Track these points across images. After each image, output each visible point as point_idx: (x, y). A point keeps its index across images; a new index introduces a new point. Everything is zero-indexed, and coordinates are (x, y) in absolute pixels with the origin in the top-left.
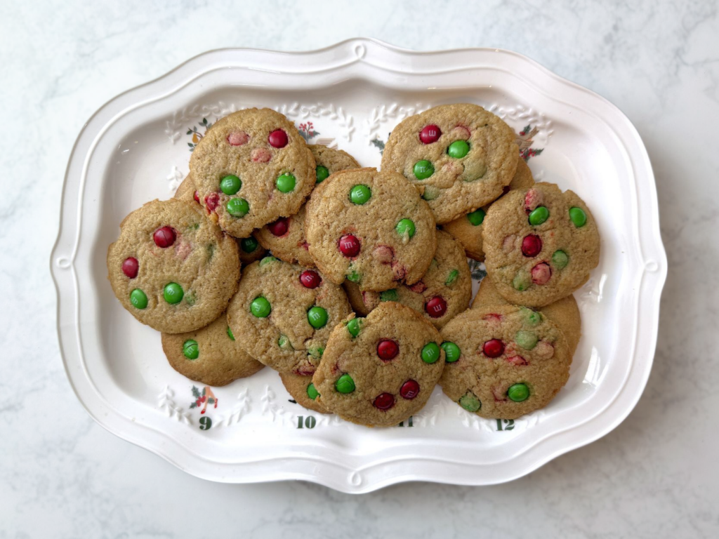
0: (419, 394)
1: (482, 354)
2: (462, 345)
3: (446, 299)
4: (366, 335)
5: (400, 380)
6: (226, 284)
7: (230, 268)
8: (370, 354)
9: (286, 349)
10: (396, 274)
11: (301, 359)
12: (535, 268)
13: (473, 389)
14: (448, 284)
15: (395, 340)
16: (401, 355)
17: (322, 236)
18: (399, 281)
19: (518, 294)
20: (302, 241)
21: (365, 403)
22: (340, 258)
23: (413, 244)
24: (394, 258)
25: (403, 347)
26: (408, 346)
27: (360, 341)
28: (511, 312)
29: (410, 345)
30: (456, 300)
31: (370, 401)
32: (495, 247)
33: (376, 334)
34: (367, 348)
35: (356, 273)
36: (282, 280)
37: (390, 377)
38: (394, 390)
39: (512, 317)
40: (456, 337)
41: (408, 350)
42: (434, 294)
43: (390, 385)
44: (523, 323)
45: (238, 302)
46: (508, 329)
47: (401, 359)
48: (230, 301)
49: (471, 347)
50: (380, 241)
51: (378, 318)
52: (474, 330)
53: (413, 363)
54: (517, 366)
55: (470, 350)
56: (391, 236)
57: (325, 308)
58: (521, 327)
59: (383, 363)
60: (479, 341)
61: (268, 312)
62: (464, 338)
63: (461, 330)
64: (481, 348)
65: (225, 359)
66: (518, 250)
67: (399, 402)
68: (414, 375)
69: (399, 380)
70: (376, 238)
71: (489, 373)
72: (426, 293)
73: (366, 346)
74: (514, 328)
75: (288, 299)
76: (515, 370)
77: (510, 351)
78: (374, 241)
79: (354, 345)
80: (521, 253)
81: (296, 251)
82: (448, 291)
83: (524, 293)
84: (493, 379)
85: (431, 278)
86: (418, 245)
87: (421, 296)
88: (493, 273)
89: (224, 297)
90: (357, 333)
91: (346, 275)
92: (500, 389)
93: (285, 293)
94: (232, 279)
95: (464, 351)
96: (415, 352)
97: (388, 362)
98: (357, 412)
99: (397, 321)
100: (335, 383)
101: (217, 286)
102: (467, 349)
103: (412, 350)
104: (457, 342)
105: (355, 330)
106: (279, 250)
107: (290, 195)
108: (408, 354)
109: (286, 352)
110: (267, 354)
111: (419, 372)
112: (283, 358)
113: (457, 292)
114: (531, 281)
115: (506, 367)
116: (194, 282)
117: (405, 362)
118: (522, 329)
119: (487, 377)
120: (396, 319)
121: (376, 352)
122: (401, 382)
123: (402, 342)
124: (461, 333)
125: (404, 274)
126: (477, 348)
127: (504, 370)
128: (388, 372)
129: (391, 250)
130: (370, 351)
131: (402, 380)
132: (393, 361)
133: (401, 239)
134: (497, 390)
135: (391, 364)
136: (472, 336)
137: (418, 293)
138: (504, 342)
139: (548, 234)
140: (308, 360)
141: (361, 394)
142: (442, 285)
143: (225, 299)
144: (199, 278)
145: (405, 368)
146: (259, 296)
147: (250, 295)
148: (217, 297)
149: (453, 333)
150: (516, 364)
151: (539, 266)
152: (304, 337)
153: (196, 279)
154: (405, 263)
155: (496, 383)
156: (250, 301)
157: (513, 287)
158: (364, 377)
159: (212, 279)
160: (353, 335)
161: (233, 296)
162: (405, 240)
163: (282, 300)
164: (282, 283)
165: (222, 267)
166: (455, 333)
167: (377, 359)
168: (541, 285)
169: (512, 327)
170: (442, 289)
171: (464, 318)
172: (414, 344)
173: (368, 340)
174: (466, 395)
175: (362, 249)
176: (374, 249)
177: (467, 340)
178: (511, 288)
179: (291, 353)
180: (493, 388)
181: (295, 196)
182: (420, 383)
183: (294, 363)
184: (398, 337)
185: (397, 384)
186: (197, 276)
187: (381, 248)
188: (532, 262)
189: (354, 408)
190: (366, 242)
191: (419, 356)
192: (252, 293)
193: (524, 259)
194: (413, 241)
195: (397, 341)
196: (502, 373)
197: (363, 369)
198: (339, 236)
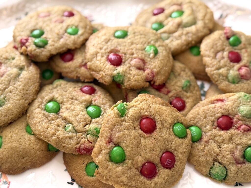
0: (176, 163)
1: (218, 128)
2: (202, 125)
3: (185, 99)
4: (131, 113)
5: (160, 150)
6: (28, 92)
7: (33, 81)
8: (135, 128)
9: (70, 131)
10: (148, 76)
11: (82, 138)
12: (240, 69)
13: (218, 157)
14: (185, 89)
15: (152, 117)
16: (158, 129)
17: (96, 55)
18: (150, 82)
19: (233, 86)
20: (83, 64)
21: (134, 170)
22: (109, 66)
23: (157, 58)
24: (145, 67)
25: (159, 122)
26: (162, 123)
27: (126, 118)
28: (230, 96)
29: (164, 122)
30: (192, 100)
31: (137, 169)
32: (211, 58)
33: (138, 112)
34: (132, 123)
35: (120, 75)
36: (69, 90)
37: (152, 146)
38: (156, 159)
39: (232, 98)
40: (196, 120)
41: (163, 125)
42: (175, 95)
43: (152, 153)
44: (241, 101)
45: (36, 104)
46: (231, 106)
47: (158, 132)
48: (30, 104)
49: (208, 124)
50: (135, 55)
51: (139, 102)
52: (208, 112)
53: (167, 135)
54: (245, 132)
55: (208, 127)
56: (142, 53)
57: (100, 105)
58: (240, 103)
59: (145, 135)
60: (213, 118)
61: (58, 109)
62: (202, 119)
63: (198, 114)
64: (216, 124)
65: (21, 147)
66: (226, 59)
67: (161, 171)
68: (169, 146)
69: (158, 149)
70: (133, 54)
71: (226, 141)
72: (170, 94)
73: (132, 121)
74: (235, 105)
75: (72, 101)
76: (245, 136)
77: (237, 122)
78: (131, 56)
79: (122, 121)
80: (229, 61)
81: (79, 70)
82: (185, 93)
83: (237, 85)
84: (231, 146)
85: (172, 84)
86: (160, 58)
87: (167, 97)
88: (213, 74)
89: (25, 100)
90: (124, 113)
91: (113, 77)
92: (238, 152)
93: (70, 97)
94: (33, 88)
95: (204, 129)
96: (168, 126)
97: (149, 135)
98: (128, 178)
99: (152, 104)
100: (110, 153)
101: (22, 92)
102: (206, 127)
103: (166, 125)
104: (197, 124)
105: (123, 109)
106: (67, 70)
107: (76, 36)
108: (163, 128)
109: (70, 134)
110: (56, 135)
111: (173, 143)
112: (68, 138)
113: (191, 94)
114: (240, 77)
115: (238, 134)
116: (7, 90)
117: (161, 135)
118: (241, 104)
119: (225, 145)
120: (151, 103)
121: (139, 127)
122: (160, 152)
123: (157, 118)
124: (199, 116)
125: (153, 77)
126: (213, 125)
127: (236, 137)
128: (150, 142)
129: (143, 61)
130: (135, 125)
131: (161, 150)
132: (152, 134)
133: (149, 55)
134: (236, 154)
135: (151, 137)
136: (207, 116)
137: (164, 94)
138: (231, 116)
139: (244, 51)
140: (87, 138)
141: (130, 162)
142: (180, 89)
143: (26, 102)
144: (10, 87)
145: (162, 139)
146: (52, 100)
147: (45, 99)
148: (20, 99)
149: (193, 117)
150: (245, 131)
151: (243, 68)
152: (84, 123)
153: (8, 88)
154: (153, 68)
155: (233, 148)
156: (45, 103)
157: (229, 81)
158: (132, 145)
159: (19, 87)
160: (122, 113)
161: (33, 101)
162: (152, 55)
163: (68, 101)
164: (68, 91)
165: (27, 80)
166: (195, 118)
167: (140, 131)
168: (247, 80)
169: (233, 104)
170: (181, 91)
171: (198, 106)
172: (167, 120)
173: (132, 116)
174: (213, 165)
175: (123, 61)
176: (131, 60)
177: (204, 120)
178: (227, 83)
179: (75, 134)
180: (232, 152)
181: (79, 37)
182: (175, 153)
183: (76, 141)
184: (154, 115)
185: (157, 153)
186: (9, 86)
187: (136, 60)
188: (237, 66)
189: (126, 175)
190: (126, 57)
191: (171, 130)
192: (47, 98)
193: (232, 64)
194: (158, 56)
195: (154, 118)
196: (236, 140)
197: (130, 139)
198: (107, 54)
